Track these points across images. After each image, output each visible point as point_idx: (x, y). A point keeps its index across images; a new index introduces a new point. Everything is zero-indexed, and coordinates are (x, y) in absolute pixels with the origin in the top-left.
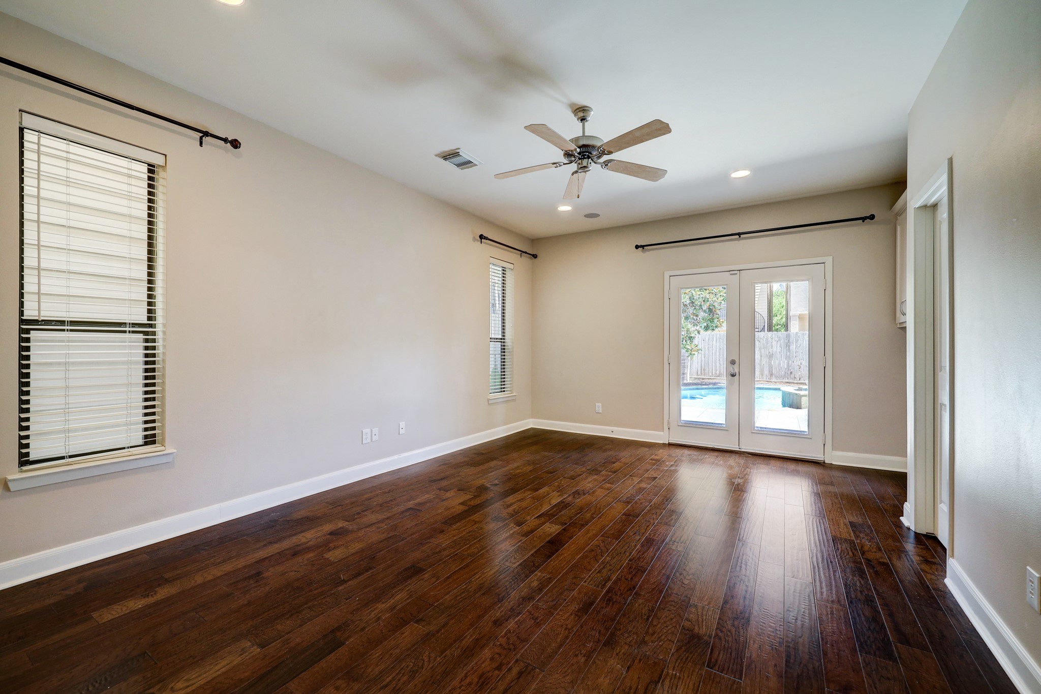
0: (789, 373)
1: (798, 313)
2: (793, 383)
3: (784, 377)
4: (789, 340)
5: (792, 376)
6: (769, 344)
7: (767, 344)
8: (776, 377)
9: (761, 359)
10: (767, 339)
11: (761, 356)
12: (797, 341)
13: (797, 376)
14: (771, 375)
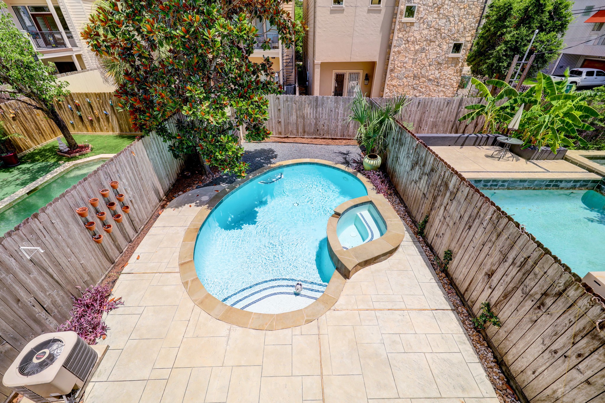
0: (316, 130)
1: (320, 62)
2: (319, 138)
3: (313, 134)
4: (317, 103)
5: (319, 132)
6: (303, 106)
7: (301, 106)
8: (308, 134)
9: (297, 120)
10: (301, 102)
11: (297, 117)
12: (323, 104)
13: (322, 133)
14: (304, 132)
